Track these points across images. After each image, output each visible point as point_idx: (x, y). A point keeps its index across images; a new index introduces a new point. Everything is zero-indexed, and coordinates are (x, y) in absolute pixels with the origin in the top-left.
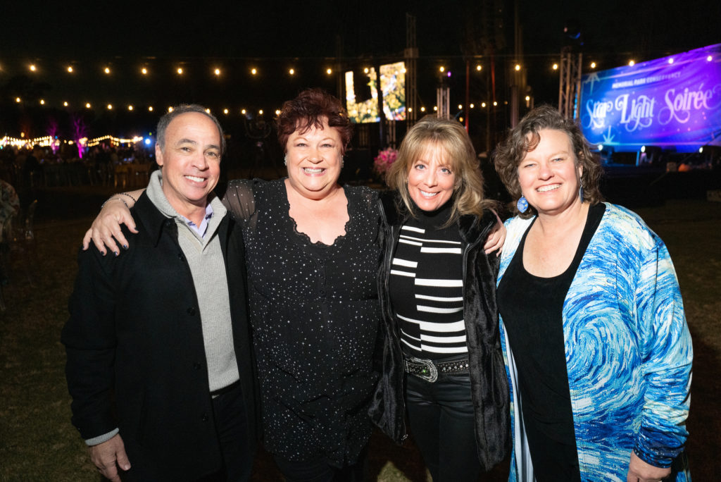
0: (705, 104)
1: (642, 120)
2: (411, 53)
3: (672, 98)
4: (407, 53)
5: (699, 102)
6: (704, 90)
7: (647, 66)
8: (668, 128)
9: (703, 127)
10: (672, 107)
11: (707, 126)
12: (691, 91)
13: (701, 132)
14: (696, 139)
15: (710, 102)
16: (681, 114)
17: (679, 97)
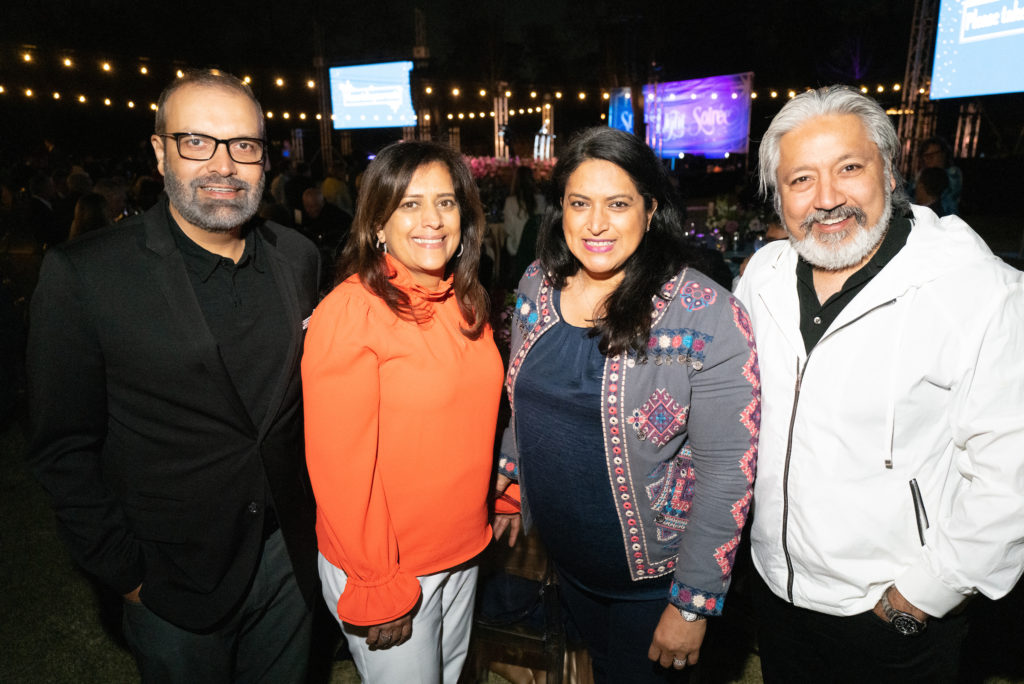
0: (725, 121)
1: (676, 132)
2: (421, 52)
3: (699, 114)
4: (419, 52)
5: (721, 119)
6: (724, 109)
7: (676, 87)
8: (697, 138)
9: (724, 138)
10: (700, 121)
11: (728, 137)
12: (714, 108)
13: (723, 142)
14: (720, 148)
15: (730, 119)
16: (708, 128)
17: (704, 114)
